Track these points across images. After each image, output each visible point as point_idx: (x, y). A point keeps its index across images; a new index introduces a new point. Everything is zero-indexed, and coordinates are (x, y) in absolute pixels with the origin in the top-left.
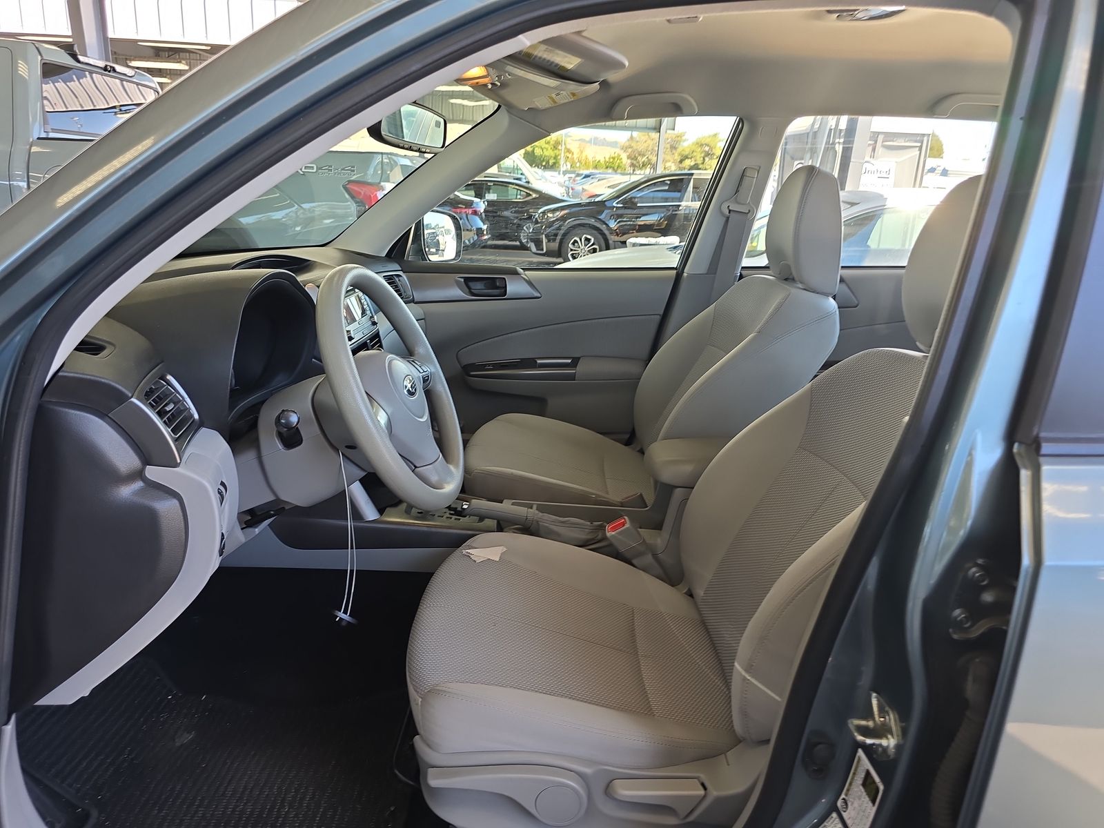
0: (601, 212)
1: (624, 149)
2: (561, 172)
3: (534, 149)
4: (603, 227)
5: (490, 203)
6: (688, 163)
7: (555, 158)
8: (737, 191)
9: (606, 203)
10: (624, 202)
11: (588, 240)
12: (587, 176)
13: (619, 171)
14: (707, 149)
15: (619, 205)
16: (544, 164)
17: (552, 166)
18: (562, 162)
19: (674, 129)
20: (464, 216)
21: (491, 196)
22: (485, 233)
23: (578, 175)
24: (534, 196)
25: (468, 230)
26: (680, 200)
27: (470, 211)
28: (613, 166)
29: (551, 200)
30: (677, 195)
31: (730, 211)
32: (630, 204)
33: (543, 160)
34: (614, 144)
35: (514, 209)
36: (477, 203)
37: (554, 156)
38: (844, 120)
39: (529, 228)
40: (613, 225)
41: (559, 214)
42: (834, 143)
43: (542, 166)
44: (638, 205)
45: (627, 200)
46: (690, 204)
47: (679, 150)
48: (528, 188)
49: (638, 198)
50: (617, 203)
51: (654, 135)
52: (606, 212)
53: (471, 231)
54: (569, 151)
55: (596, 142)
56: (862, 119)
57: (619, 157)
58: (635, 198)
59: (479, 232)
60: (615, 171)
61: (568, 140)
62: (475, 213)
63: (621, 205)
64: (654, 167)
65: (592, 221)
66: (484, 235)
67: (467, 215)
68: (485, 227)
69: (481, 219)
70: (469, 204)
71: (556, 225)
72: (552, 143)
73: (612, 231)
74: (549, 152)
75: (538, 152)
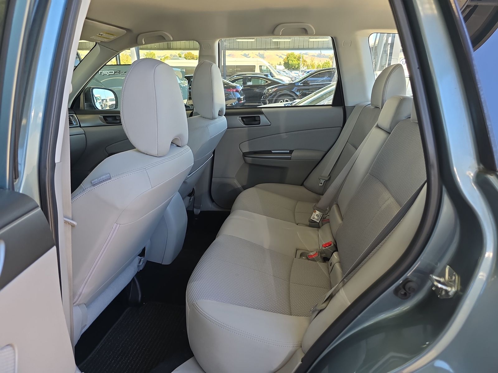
0: (293, 88)
1: (331, 58)
2: (300, 71)
3: (288, 61)
4: (294, 95)
7: (299, 64)
9: (295, 84)
10: (304, 83)
15: (301, 85)
16: (293, 67)
17: (297, 68)
18: (301, 66)
20: (232, 93)
21: (249, 84)
22: (242, 100)
24: (269, 82)
25: (234, 99)
27: (234, 90)
29: (276, 83)
32: (307, 84)
33: (293, 66)
35: (260, 89)
36: (238, 87)
37: (297, 64)
41: (274, 90)
43: (292, 68)
44: (310, 84)
48: (267, 79)
49: (309, 81)
50: (300, 84)
52: (295, 88)
53: (235, 99)
54: (305, 61)
57: (329, 63)
58: (308, 81)
59: (239, 99)
61: (305, 56)
62: (237, 91)
63: (303, 85)
65: (289, 93)
66: (242, 101)
67: (233, 92)
68: (242, 97)
69: (240, 93)
70: (234, 87)
71: (274, 94)
72: (297, 58)
73: (298, 97)
74: (295, 62)
75: (290, 62)
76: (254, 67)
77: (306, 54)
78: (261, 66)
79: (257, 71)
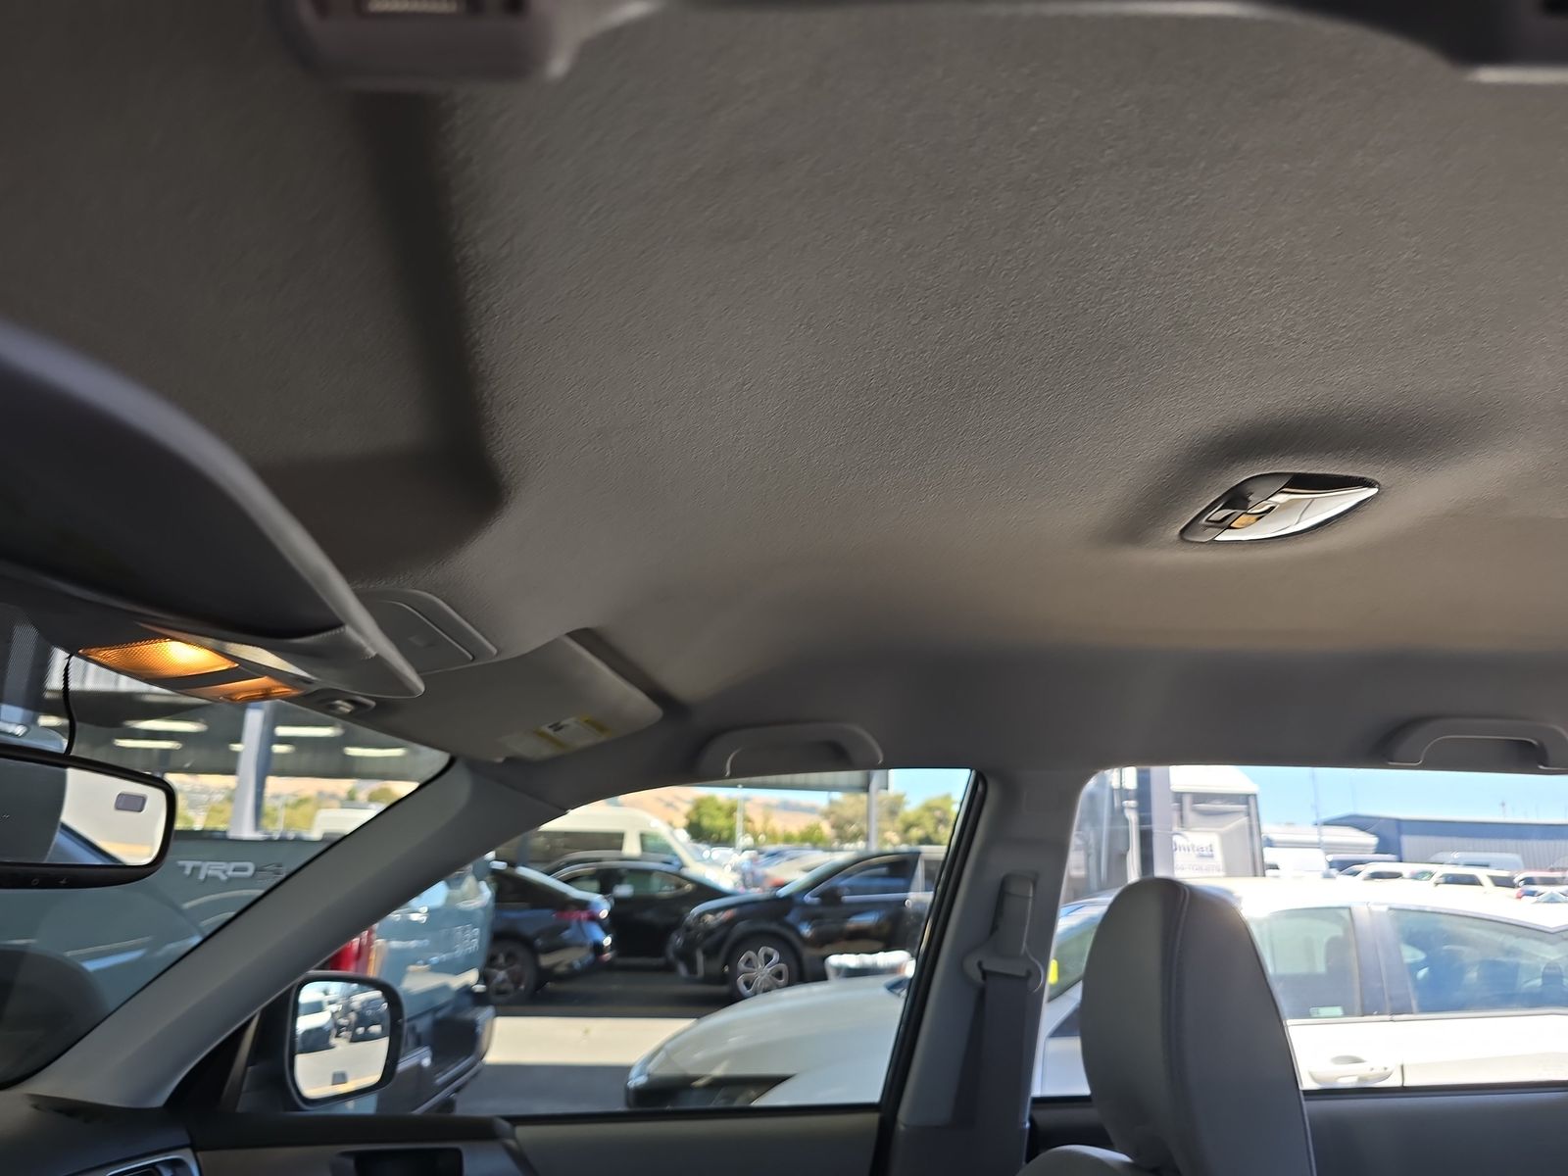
0: (787, 912)
1: (826, 815)
2: (738, 849)
3: (700, 819)
4: (791, 936)
5: (619, 902)
6: (916, 833)
7: (731, 828)
8: (994, 928)
9: (794, 897)
10: (822, 895)
11: (768, 958)
12: (773, 855)
13: (820, 845)
14: (938, 813)
15: (813, 900)
16: (715, 837)
17: (725, 840)
18: (739, 834)
19: (887, 788)
20: (572, 923)
21: (624, 890)
23: (761, 853)
24: (688, 887)
25: (580, 945)
26: (907, 889)
27: (584, 915)
28: (811, 839)
29: (713, 893)
30: (900, 882)
31: (985, 974)
32: (831, 898)
33: (714, 833)
34: (811, 810)
36: (598, 903)
37: (728, 826)
38: (1129, 776)
39: (677, 940)
40: (806, 931)
41: (724, 916)
42: (1122, 809)
43: (711, 838)
44: (844, 899)
45: (827, 890)
46: (919, 896)
47: (901, 815)
48: (679, 878)
49: (843, 887)
50: (811, 897)
51: (863, 797)
52: (795, 911)
53: (584, 947)
54: (747, 820)
55: (786, 807)
56: (1156, 771)
57: (818, 828)
58: (839, 888)
59: (598, 948)
60: (815, 847)
61: (748, 805)
62: (594, 918)
63: (818, 900)
64: (867, 839)
66: (605, 953)
67: (577, 922)
68: (607, 941)
69: (603, 928)
70: (583, 905)
71: (719, 934)
72: (725, 809)
73: (805, 941)
74: (721, 822)
75: (706, 822)
76: (620, 836)
77: (747, 799)
78: (643, 837)
79: (632, 848)
